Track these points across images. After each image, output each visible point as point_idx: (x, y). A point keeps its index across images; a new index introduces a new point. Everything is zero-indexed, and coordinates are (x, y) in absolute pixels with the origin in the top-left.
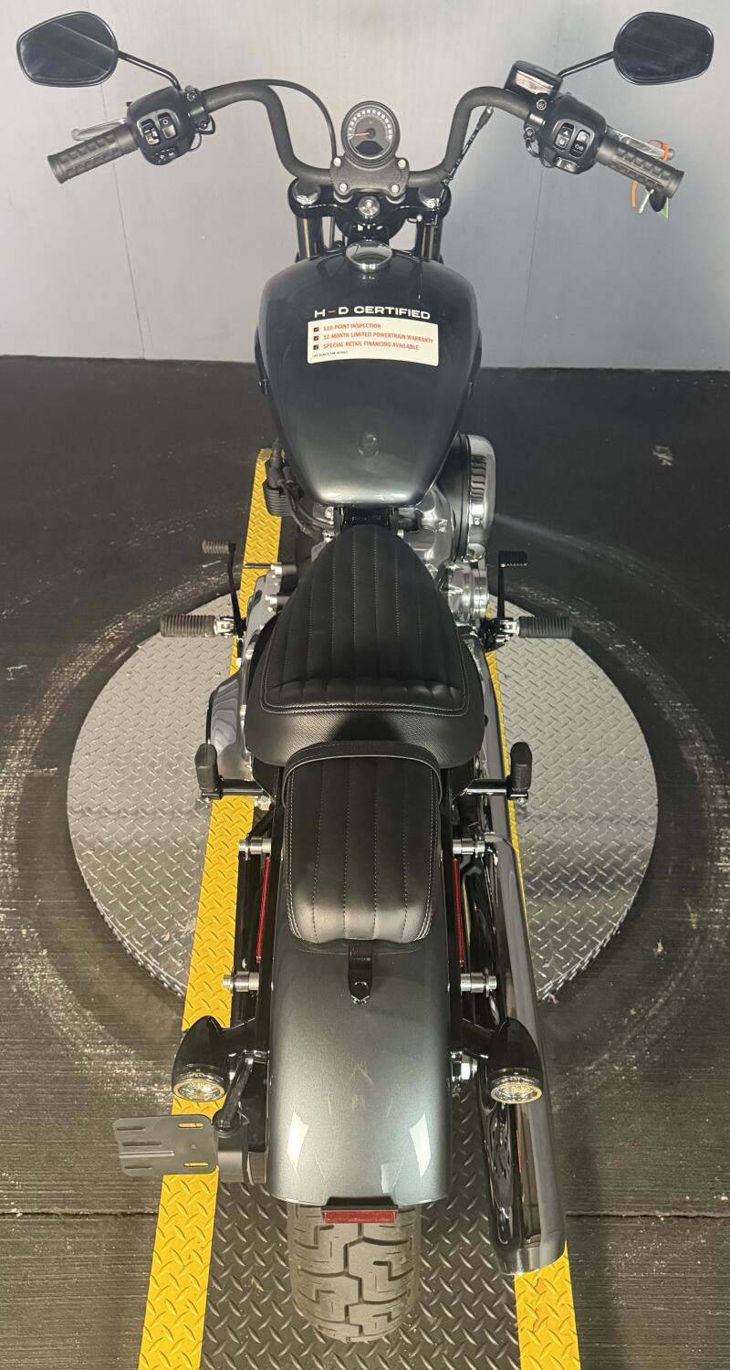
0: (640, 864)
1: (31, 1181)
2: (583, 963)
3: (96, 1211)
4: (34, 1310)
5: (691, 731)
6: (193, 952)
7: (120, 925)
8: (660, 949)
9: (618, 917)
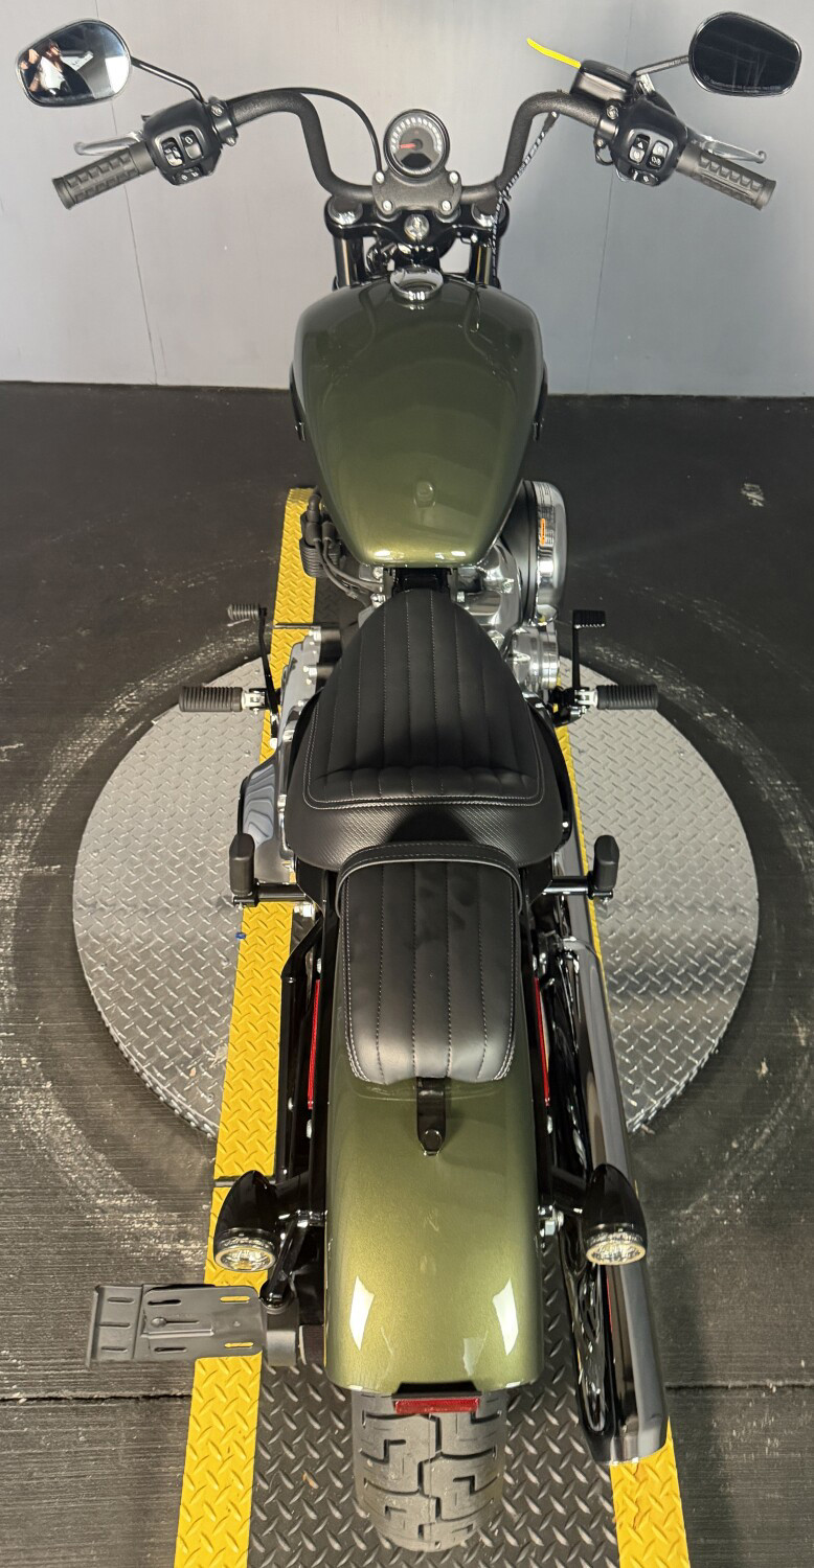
0: (740, 970)
1: (36, 1359)
2: (678, 1087)
3: (114, 1394)
4: (42, 1515)
5: (793, 813)
6: (225, 1085)
7: (139, 1054)
8: (764, 1070)
9: (718, 1031)
